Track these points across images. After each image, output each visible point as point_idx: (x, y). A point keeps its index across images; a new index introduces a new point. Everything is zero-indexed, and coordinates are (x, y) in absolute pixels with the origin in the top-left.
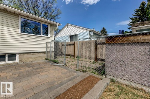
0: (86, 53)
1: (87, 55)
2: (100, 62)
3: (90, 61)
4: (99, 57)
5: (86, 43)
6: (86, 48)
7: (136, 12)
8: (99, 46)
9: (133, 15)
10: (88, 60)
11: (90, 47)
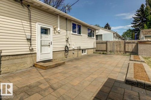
0: (117, 48)
1: (118, 50)
2: (127, 53)
3: (121, 53)
4: (127, 50)
5: (117, 42)
6: (117, 45)
7: (137, 13)
8: (126, 44)
9: (135, 15)
10: (119, 53)
11: (120, 45)
